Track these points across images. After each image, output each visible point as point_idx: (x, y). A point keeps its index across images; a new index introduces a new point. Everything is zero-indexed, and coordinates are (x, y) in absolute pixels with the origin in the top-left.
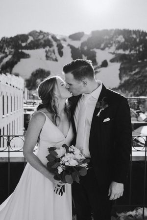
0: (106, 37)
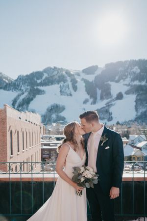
0: (121, 69)
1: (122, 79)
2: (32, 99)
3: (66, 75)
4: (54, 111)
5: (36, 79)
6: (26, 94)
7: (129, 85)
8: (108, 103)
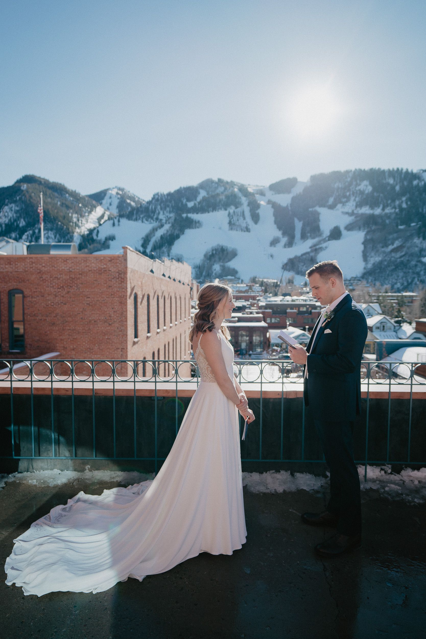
1: (341, 202)
2: (178, 237)
3: (240, 195)
4: (217, 258)
5: (184, 201)
6: (167, 227)
7: (352, 214)
8: (315, 245)
